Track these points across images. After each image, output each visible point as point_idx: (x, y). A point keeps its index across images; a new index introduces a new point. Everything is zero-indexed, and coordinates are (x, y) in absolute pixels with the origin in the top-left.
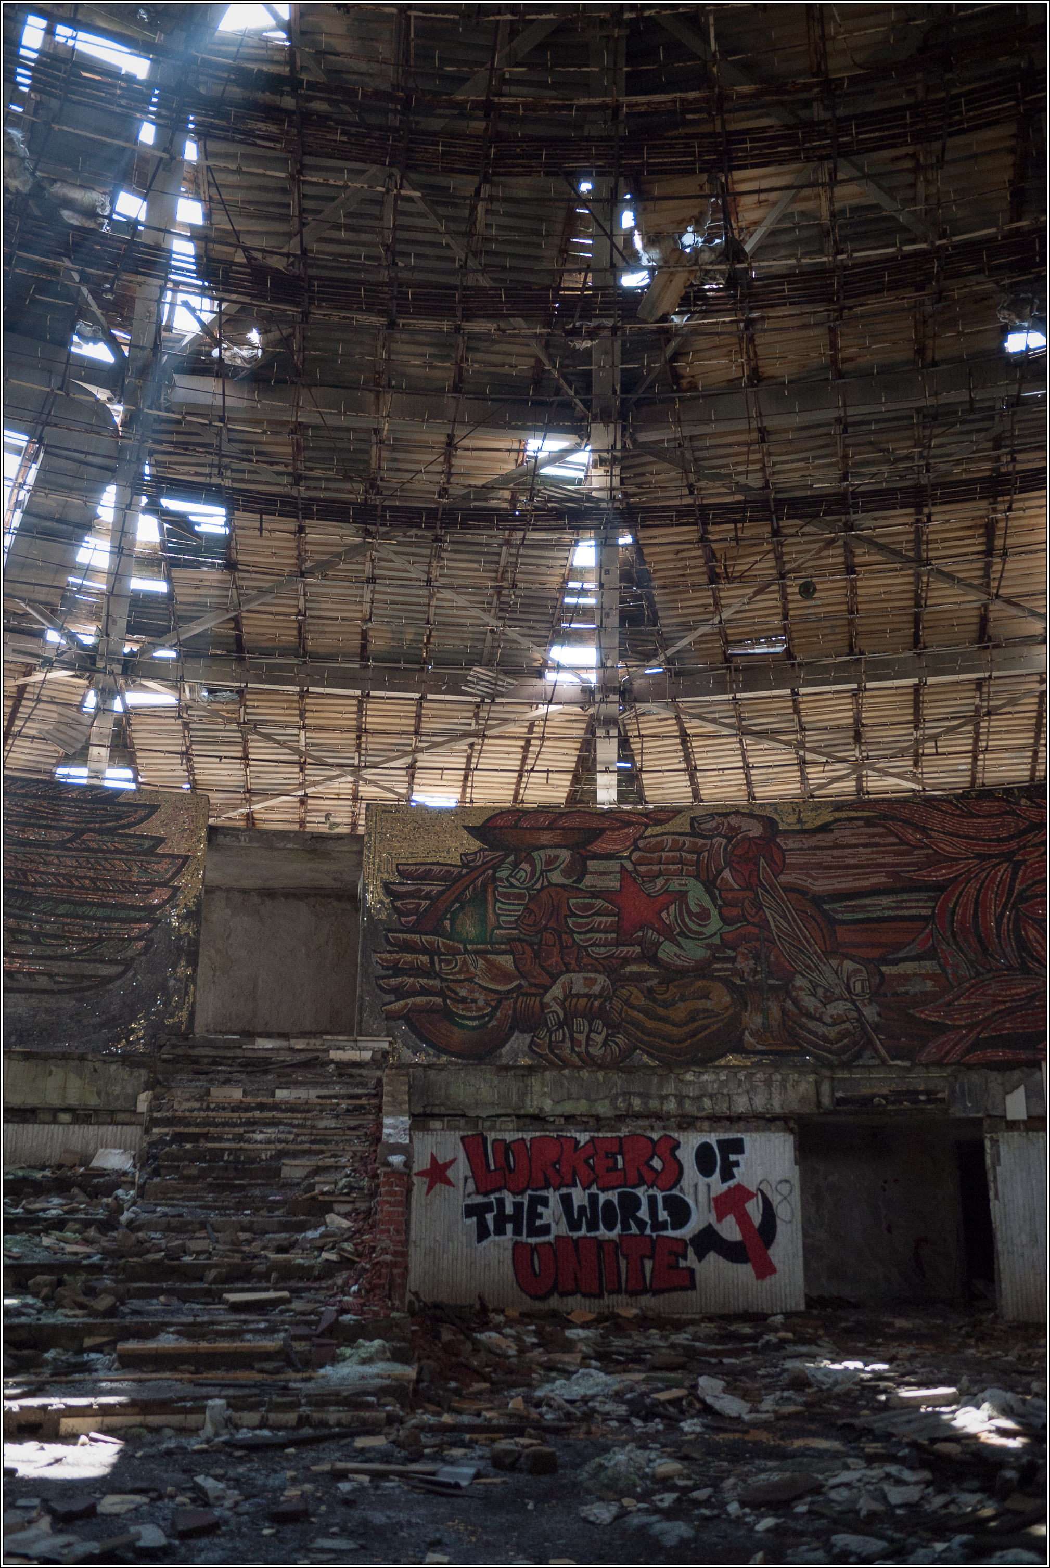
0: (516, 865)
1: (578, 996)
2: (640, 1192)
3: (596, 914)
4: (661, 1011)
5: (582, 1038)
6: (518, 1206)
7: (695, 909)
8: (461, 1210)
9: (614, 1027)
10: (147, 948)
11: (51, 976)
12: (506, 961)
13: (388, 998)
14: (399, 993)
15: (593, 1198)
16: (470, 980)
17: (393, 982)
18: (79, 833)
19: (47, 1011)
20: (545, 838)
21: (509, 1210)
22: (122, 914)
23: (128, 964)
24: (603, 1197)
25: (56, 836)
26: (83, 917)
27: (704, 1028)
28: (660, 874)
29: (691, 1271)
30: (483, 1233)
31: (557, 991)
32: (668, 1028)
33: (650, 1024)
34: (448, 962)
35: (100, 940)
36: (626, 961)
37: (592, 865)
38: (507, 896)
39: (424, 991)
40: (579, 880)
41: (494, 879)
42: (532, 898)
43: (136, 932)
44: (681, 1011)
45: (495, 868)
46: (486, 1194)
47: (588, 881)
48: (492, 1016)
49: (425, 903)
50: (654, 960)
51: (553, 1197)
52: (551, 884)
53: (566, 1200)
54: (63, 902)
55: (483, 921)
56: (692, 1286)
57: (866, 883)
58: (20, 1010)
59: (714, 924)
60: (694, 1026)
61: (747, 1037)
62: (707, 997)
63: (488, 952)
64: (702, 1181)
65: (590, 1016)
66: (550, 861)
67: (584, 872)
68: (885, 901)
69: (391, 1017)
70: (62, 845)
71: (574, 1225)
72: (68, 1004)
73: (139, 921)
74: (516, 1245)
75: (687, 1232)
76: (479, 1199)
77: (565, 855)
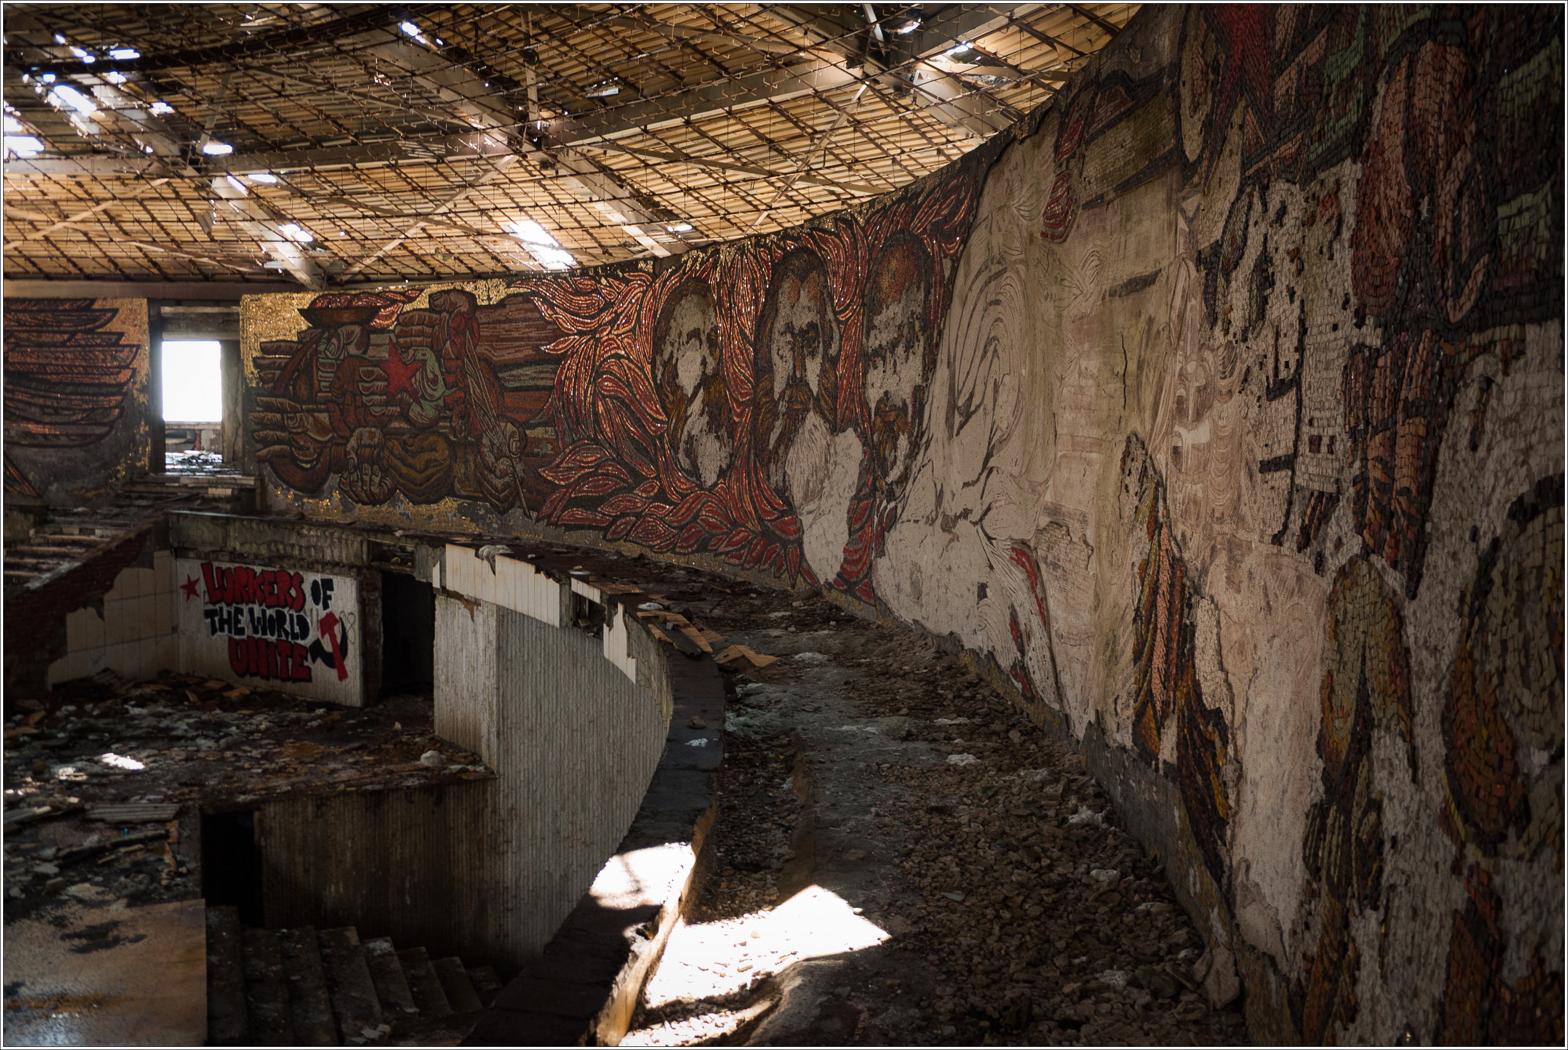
0: (329, 340)
1: (365, 446)
2: (286, 610)
3: (376, 380)
4: (410, 460)
5: (366, 478)
6: (229, 613)
7: (430, 376)
8: (202, 614)
9: (385, 472)
10: (121, 414)
11: (68, 435)
12: (324, 417)
13: (259, 446)
14: (266, 442)
15: (264, 612)
16: (304, 433)
17: (262, 434)
18: (73, 334)
19: (69, 460)
20: (346, 317)
21: (225, 616)
22: (104, 390)
23: (111, 425)
24: (269, 612)
25: (59, 338)
26: (81, 394)
27: (433, 475)
28: (411, 345)
29: (309, 669)
30: (214, 631)
31: (353, 442)
32: (414, 474)
33: (404, 470)
34: (292, 419)
35: (93, 409)
36: (392, 418)
37: (374, 338)
38: (323, 365)
39: (279, 441)
40: (365, 352)
41: (317, 352)
42: (339, 367)
43: (113, 403)
44: (419, 462)
45: (317, 343)
46: (214, 604)
47: (371, 352)
48: (317, 460)
49: (278, 372)
50: (408, 420)
51: (245, 608)
52: (350, 356)
53: (251, 611)
54: (69, 384)
55: (312, 386)
56: (309, 679)
57: (520, 355)
58: (54, 460)
59: (441, 389)
60: (428, 472)
61: (457, 486)
62: (434, 450)
63: (314, 411)
64: (315, 607)
65: (372, 461)
66: (350, 335)
67: (368, 345)
68: (529, 371)
69: (261, 460)
70: (63, 344)
71: (256, 632)
72: (80, 454)
73: (114, 394)
74: (230, 639)
75: (307, 642)
76: (211, 607)
77: (357, 329)
